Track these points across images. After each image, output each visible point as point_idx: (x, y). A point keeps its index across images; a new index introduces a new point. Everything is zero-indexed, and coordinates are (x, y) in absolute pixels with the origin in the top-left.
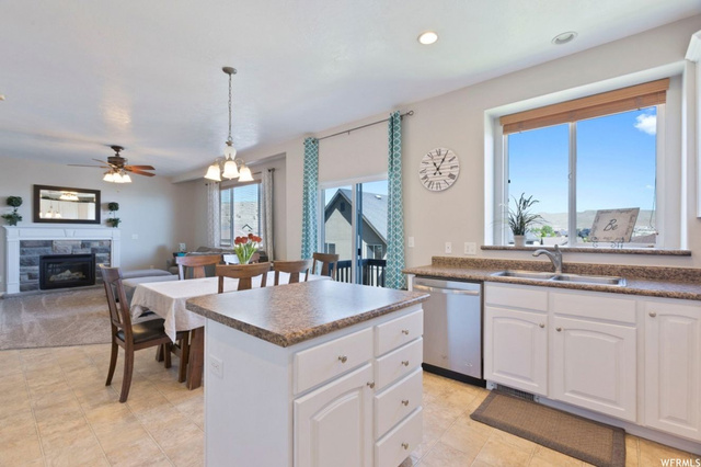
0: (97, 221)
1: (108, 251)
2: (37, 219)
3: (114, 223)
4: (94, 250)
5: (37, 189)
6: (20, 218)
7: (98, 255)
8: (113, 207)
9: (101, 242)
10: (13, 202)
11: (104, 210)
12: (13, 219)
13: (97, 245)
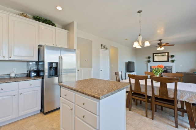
0: (168, 61)
1: (171, 70)
2: (154, 61)
3: (173, 61)
4: (167, 69)
5: (153, 54)
6: (150, 61)
7: (168, 71)
8: (173, 56)
9: (169, 67)
10: (149, 58)
11: (170, 57)
12: (149, 61)
13: (168, 68)
